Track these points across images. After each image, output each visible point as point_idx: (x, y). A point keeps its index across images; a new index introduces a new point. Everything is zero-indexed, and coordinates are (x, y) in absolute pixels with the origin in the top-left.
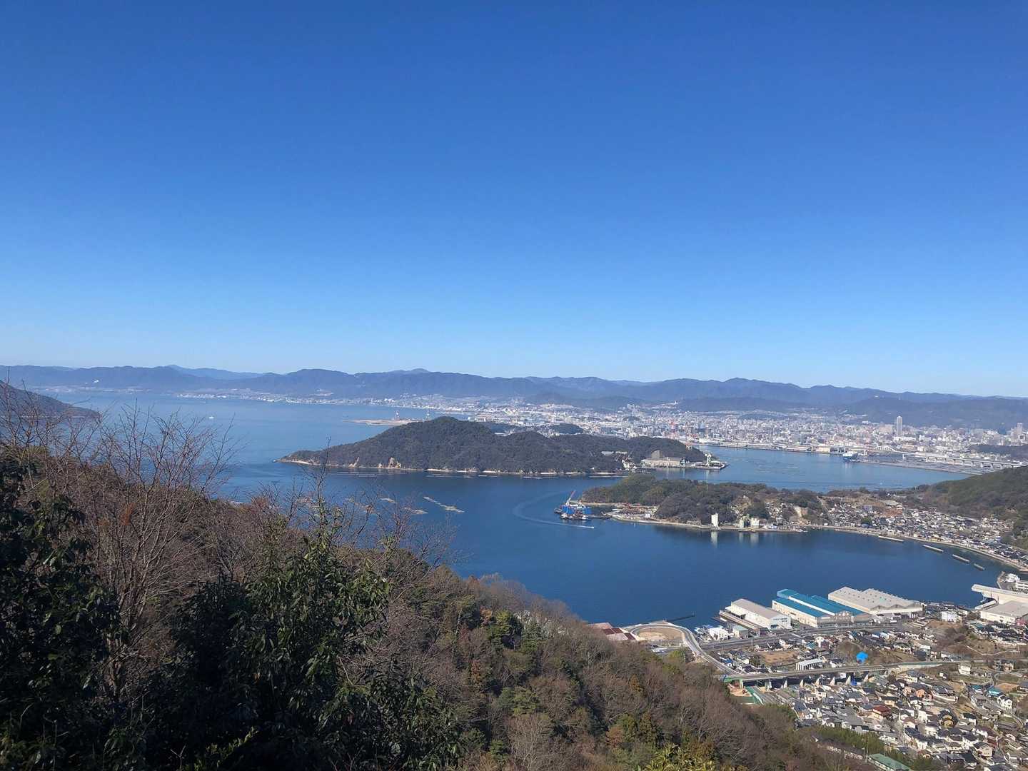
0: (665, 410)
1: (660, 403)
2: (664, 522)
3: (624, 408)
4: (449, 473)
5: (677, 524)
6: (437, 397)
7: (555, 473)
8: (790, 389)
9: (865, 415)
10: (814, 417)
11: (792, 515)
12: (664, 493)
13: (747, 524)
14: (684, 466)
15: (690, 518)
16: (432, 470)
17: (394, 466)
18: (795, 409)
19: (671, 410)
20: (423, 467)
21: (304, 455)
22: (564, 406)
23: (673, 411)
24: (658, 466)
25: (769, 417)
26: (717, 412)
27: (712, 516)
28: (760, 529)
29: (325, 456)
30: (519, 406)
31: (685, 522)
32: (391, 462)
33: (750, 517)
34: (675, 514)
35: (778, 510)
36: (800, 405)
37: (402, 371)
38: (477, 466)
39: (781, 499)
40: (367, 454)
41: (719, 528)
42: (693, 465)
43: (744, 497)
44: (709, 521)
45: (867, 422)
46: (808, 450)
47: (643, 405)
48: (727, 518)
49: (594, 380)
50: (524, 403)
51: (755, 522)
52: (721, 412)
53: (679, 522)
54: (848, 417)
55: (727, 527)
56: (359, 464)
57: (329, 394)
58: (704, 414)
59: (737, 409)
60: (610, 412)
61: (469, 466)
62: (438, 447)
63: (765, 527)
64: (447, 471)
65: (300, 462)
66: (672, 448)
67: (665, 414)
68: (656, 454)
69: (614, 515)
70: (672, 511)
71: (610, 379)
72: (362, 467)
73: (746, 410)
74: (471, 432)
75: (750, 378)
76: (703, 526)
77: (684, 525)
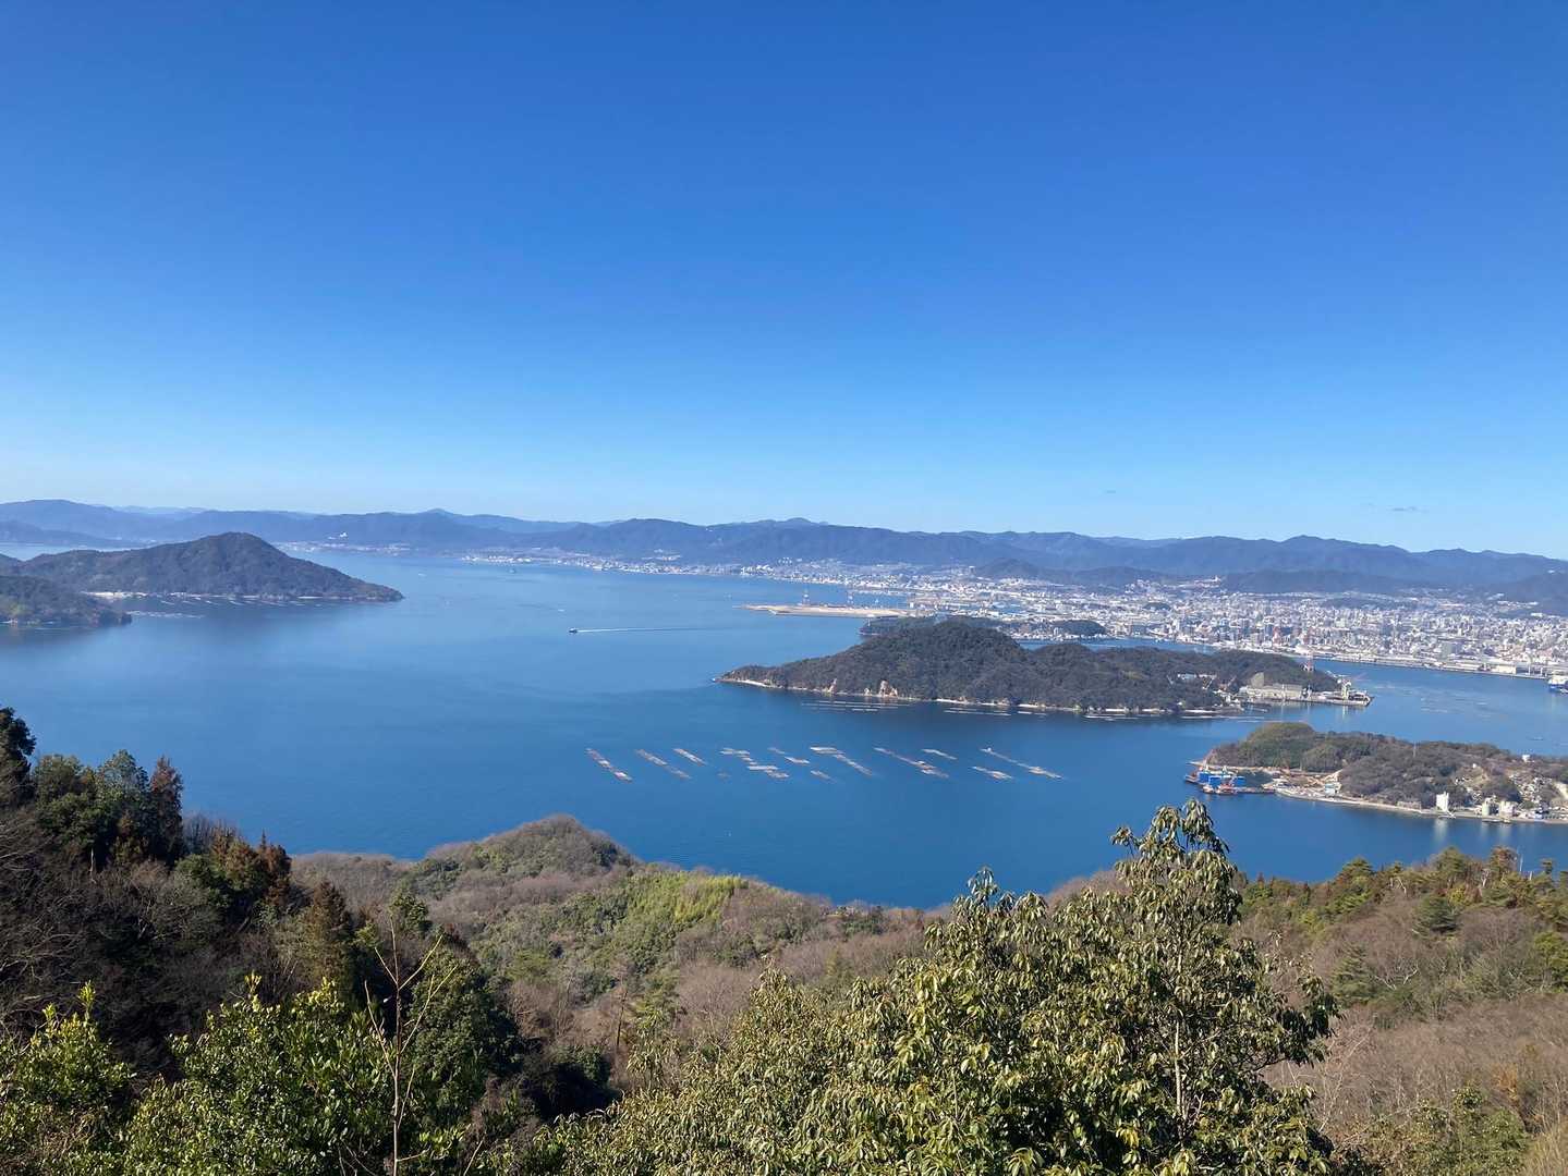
0: (1200, 590)
1: (1189, 578)
2: (1361, 802)
3: (1133, 585)
4: (968, 707)
5: (1380, 805)
6: (834, 564)
7: (1125, 710)
8: (1394, 555)
9: (1535, 603)
10: (1448, 605)
11: (1554, 797)
12: (1338, 754)
13: (1494, 810)
14: (1308, 699)
15: (1401, 798)
16: (942, 700)
17: (886, 694)
18: (1411, 591)
19: (1209, 589)
20: (930, 696)
21: (755, 672)
22: (1038, 583)
23: (1215, 592)
24: (1267, 699)
25: (1372, 603)
26: (1285, 595)
27: (1438, 796)
28: (1515, 818)
29: (785, 674)
30: (966, 580)
31: (1394, 804)
32: (883, 686)
33: (1499, 800)
34: (1376, 790)
35: (1531, 787)
36: (1419, 585)
37: (772, 522)
38: (1011, 697)
39: (1533, 772)
40: (848, 675)
41: (1452, 815)
42: (1322, 697)
43: (1474, 766)
44: (1432, 803)
45: (1540, 615)
46: (1479, 669)
47: (1163, 582)
48: (1460, 799)
49: (1071, 538)
50: (972, 576)
51: (1505, 808)
52: (1291, 595)
53: (1385, 803)
54: (1504, 605)
55: (1462, 813)
56: (837, 689)
57: (674, 558)
58: (1266, 598)
59: (1320, 590)
60: (1113, 591)
61: (998, 697)
62: (947, 667)
63: (1523, 816)
64: (965, 702)
65: (747, 681)
66: (1281, 668)
67: (1201, 596)
68: (1259, 677)
69: (1276, 785)
70: (1370, 786)
71: (1094, 534)
72: (841, 693)
73: (1331, 592)
74: (990, 645)
75: (1325, 536)
76: (1425, 812)
77: (1394, 807)
